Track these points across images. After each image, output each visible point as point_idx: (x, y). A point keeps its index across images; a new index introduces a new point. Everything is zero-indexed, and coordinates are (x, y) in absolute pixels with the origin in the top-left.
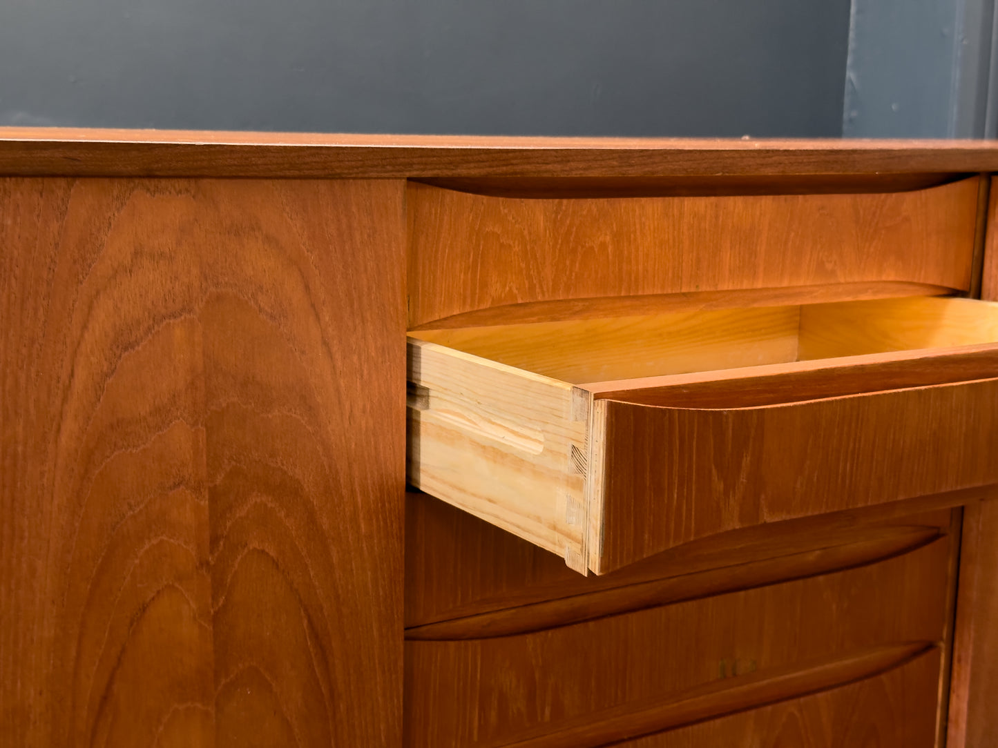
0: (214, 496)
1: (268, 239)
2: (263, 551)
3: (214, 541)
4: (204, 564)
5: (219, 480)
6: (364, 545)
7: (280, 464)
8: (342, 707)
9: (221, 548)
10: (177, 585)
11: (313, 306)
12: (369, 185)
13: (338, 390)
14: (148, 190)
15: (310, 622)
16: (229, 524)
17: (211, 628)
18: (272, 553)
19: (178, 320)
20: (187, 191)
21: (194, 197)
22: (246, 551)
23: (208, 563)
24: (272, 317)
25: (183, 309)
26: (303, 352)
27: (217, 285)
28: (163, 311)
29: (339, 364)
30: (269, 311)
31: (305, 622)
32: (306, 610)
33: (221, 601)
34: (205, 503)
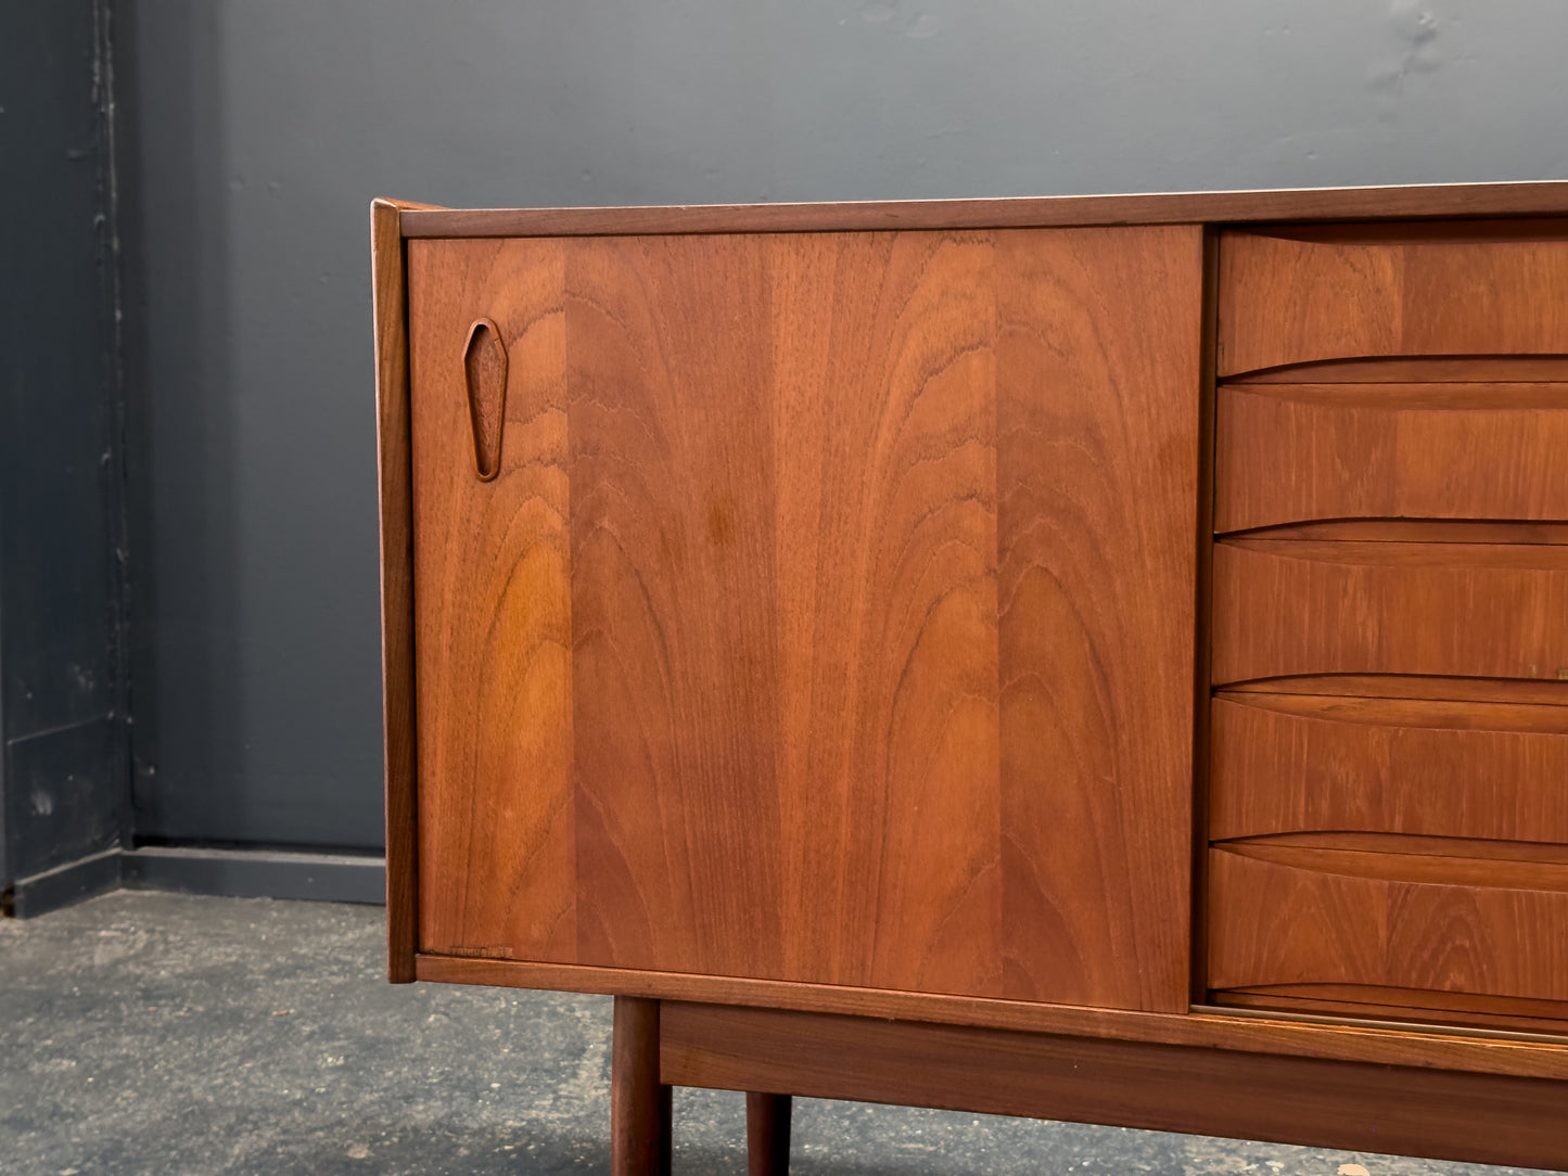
0: (1003, 512)
1: (1058, 282)
2: (1046, 570)
3: (1002, 551)
4: (990, 571)
5: (1008, 497)
6: (1150, 582)
7: (1064, 491)
8: (1125, 738)
9: (1007, 559)
10: (967, 586)
11: (1100, 345)
12: (1162, 231)
13: (1124, 426)
14: (955, 240)
15: (1092, 645)
16: (1015, 539)
17: (996, 632)
18: (1056, 573)
19: (976, 352)
20: (988, 240)
21: (993, 246)
22: (1030, 567)
23: (995, 571)
24: (1061, 353)
25: (980, 343)
26: (1089, 388)
27: (1011, 322)
28: (963, 343)
29: (1126, 401)
30: (1058, 347)
31: (1087, 645)
32: (1088, 634)
33: (1007, 607)
34: (994, 517)
